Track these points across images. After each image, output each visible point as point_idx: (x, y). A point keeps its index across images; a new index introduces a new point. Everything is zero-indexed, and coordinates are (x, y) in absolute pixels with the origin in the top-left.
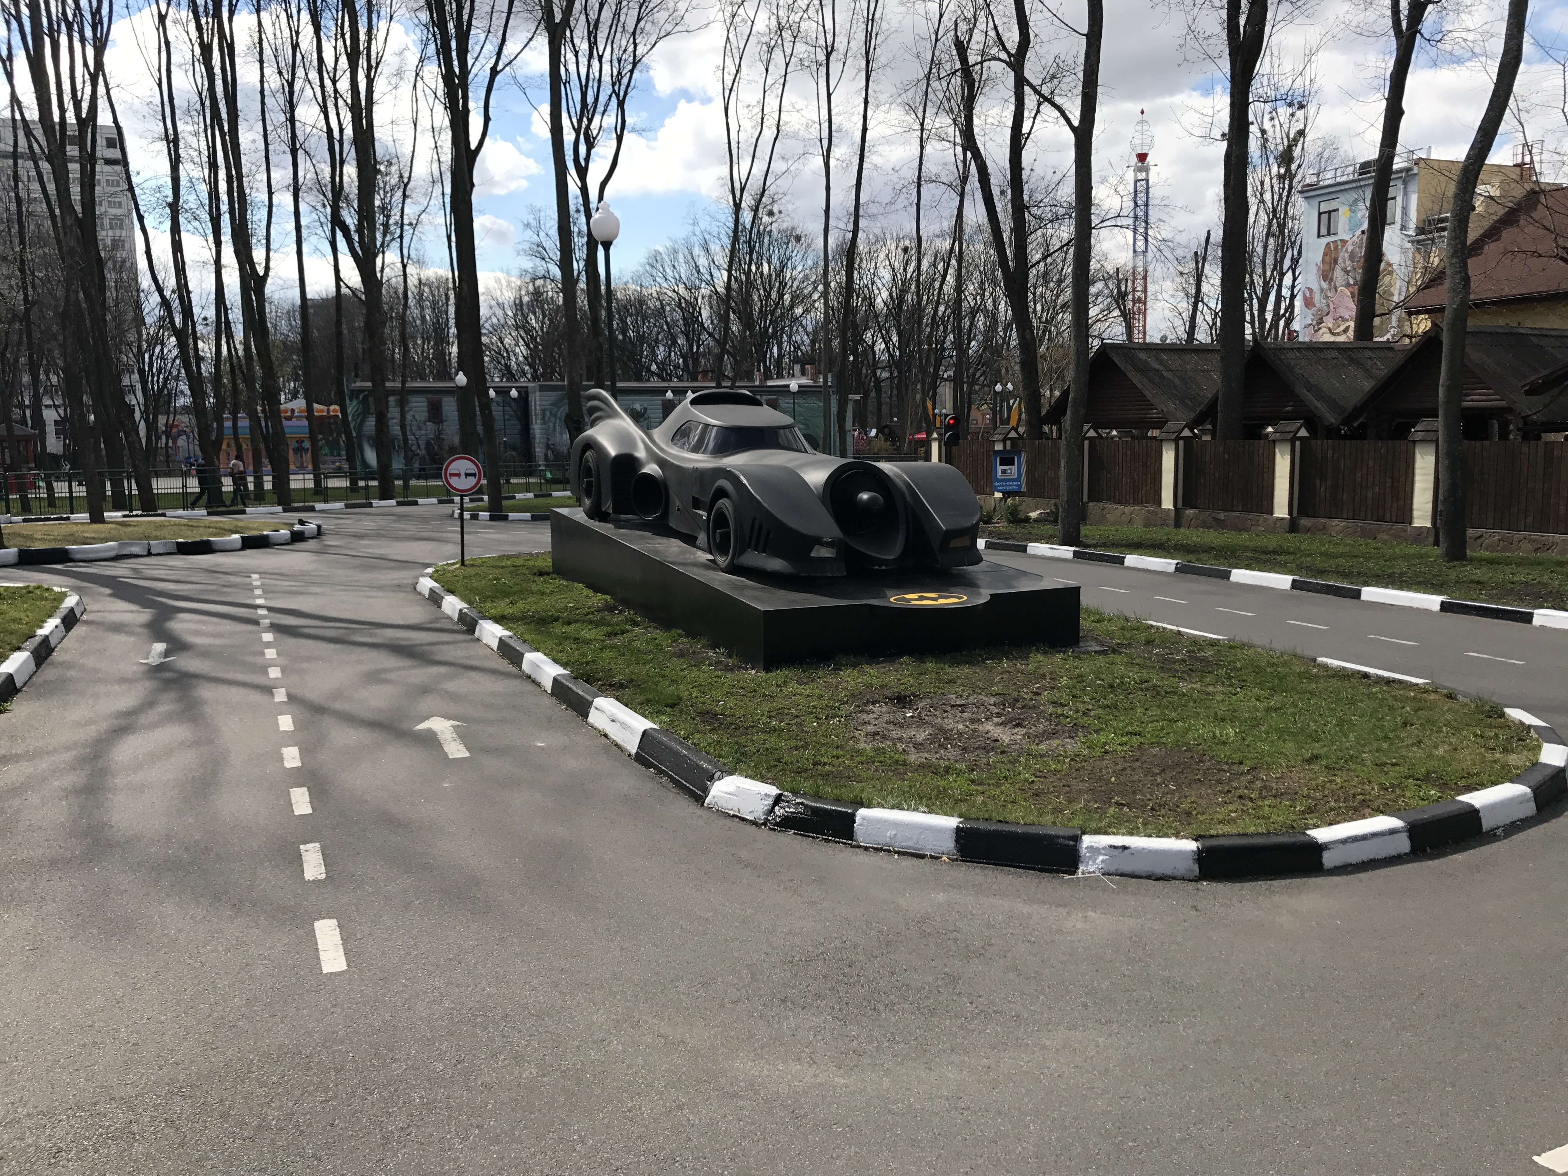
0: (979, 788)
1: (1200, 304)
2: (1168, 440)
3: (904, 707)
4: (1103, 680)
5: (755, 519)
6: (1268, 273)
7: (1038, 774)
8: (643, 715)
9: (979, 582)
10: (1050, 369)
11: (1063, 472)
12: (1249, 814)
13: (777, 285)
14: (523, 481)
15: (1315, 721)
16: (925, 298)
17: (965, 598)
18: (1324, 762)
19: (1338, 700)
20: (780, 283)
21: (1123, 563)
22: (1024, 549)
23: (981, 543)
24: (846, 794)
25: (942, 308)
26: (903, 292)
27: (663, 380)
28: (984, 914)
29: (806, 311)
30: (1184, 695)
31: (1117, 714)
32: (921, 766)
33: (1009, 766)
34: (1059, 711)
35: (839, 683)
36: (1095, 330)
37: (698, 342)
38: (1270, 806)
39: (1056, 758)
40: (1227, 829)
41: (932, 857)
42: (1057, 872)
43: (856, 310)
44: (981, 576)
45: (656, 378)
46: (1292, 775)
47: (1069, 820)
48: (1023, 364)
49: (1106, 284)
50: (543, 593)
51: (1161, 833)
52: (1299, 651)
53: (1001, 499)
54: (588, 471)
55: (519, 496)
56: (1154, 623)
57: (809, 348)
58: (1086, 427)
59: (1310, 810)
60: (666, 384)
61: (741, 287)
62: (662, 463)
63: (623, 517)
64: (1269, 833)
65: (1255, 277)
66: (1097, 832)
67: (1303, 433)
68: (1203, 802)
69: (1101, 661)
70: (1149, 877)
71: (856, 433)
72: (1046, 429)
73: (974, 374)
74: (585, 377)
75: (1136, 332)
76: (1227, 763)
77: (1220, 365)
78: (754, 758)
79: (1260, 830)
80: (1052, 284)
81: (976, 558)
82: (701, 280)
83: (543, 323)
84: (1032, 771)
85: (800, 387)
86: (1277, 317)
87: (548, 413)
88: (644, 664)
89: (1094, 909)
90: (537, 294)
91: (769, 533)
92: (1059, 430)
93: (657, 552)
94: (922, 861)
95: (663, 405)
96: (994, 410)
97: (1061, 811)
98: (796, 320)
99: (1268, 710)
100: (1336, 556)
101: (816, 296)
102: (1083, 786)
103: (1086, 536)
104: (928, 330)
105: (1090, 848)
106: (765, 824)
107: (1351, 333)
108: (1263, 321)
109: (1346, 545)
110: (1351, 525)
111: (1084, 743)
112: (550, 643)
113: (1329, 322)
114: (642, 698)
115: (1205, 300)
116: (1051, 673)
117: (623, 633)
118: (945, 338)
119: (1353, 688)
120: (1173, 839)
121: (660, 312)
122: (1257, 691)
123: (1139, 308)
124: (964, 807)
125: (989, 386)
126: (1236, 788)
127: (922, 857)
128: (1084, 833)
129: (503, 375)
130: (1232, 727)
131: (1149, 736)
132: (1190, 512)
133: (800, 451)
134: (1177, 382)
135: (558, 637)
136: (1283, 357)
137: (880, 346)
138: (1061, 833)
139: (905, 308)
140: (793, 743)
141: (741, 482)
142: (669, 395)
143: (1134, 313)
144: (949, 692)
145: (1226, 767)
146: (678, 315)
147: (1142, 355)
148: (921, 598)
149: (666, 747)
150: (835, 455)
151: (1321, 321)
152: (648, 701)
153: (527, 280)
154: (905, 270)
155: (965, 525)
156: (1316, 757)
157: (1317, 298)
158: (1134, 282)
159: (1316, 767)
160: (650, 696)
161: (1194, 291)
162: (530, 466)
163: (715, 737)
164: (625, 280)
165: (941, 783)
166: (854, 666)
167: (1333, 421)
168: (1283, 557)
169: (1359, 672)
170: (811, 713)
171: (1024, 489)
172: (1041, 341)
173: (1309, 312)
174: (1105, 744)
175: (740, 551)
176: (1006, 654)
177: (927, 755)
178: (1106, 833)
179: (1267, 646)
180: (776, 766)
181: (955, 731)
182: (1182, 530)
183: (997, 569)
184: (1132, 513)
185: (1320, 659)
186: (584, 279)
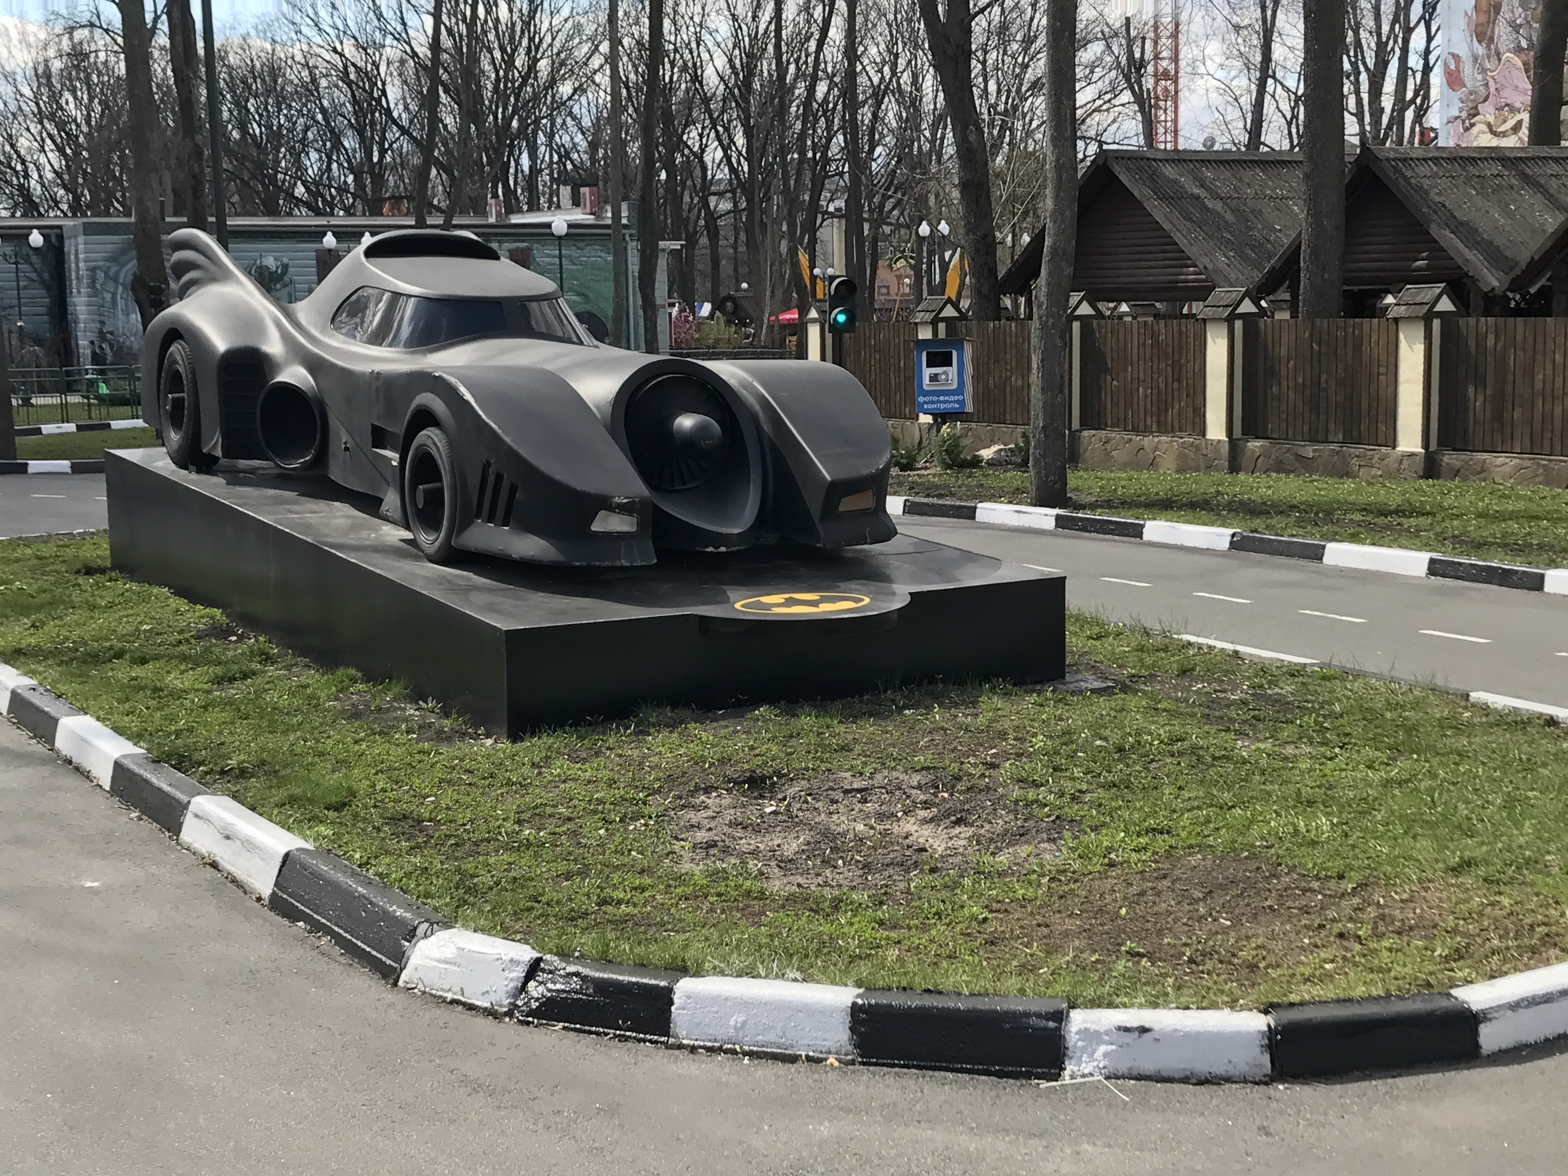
0: (893, 935)
1: (1270, 81)
2: (1214, 320)
3: (762, 797)
4: (1105, 739)
5: (488, 464)
6: (1385, 28)
7: (995, 906)
8: (283, 825)
9: (892, 573)
10: (1013, 198)
11: (1035, 377)
12: (1356, 965)
13: (525, 42)
14: (55, 400)
15: (1467, 802)
16: (792, 68)
17: (867, 600)
18: (1482, 871)
19: (1505, 765)
20: (531, 40)
21: (1140, 535)
22: (970, 513)
23: (894, 505)
24: (655, 953)
25: (822, 89)
26: (752, 58)
27: (318, 213)
28: (901, 1155)
29: (580, 90)
30: (1244, 762)
31: (1130, 797)
32: (791, 899)
33: (945, 894)
34: (1031, 795)
35: (645, 757)
36: (1091, 127)
37: (381, 144)
38: (1390, 950)
39: (1025, 877)
40: (1318, 992)
41: (809, 1059)
42: (1028, 1076)
43: (670, 88)
44: (895, 563)
45: (304, 210)
46: (1428, 895)
47: (1048, 984)
48: (965, 187)
49: (1109, 47)
50: (93, 607)
51: (1206, 1004)
52: (1440, 682)
53: (930, 426)
54: (176, 381)
55: (48, 429)
56: (1193, 639)
57: (585, 157)
58: (1075, 297)
59: (1458, 955)
60: (322, 221)
61: (458, 48)
62: (315, 365)
63: (243, 463)
64: (1389, 996)
65: (1363, 35)
66: (1095, 1003)
67: (1445, 305)
68: (1278, 946)
69: (1103, 706)
70: (1185, 1080)
71: (675, 311)
72: (1007, 302)
73: (882, 206)
74: (169, 208)
75: (1161, 130)
76: (1317, 878)
77: (1303, 188)
78: (491, 896)
79: (1374, 993)
80: (1015, 46)
81: (887, 532)
82: (384, 32)
83: (89, 109)
84: (984, 901)
85: (570, 226)
86: (1401, 105)
87: (101, 275)
88: (286, 732)
89: (1091, 1138)
90: (78, 55)
91: (513, 490)
92: (1029, 303)
93: (307, 527)
94: (793, 1068)
95: (318, 259)
96: (917, 269)
97: (1034, 970)
98: (560, 105)
99: (1387, 784)
100: (1501, 517)
101: (596, 62)
102: (1071, 925)
103: (1077, 489)
104: (798, 125)
105: (1085, 1033)
106: (510, 1014)
107: (1524, 132)
108: (1376, 113)
109: (1519, 497)
110: (1528, 463)
111: (1073, 849)
112: (106, 701)
113: (1488, 113)
114: (282, 794)
115: (1279, 75)
116: (1017, 729)
117: (245, 676)
118: (829, 140)
119: (1530, 743)
120: (1227, 1011)
121: (310, 89)
122: (1369, 752)
123: (1166, 89)
124: (864, 969)
125: (908, 227)
126: (1334, 920)
127: (792, 1059)
128: (1073, 1006)
129: (16, 205)
130: (1327, 815)
131: (1184, 834)
132: (1255, 445)
133: (569, 341)
134: (1230, 217)
135: (122, 687)
136: (1409, 174)
137: (714, 154)
138: (1034, 1008)
139: (757, 86)
140: (562, 867)
141: (461, 398)
142: (329, 240)
143: (1157, 98)
144: (840, 768)
145: (1315, 885)
146: (342, 96)
147: (1169, 171)
148: (790, 602)
149: (328, 882)
150: (637, 348)
151: (1474, 113)
152: (293, 800)
153: (58, 30)
154: (755, 17)
155: (866, 472)
156: (1469, 864)
157: (1468, 70)
158: (1156, 43)
159: (1468, 881)
160: (298, 791)
161: (1259, 58)
162: (68, 374)
163: (417, 860)
164: (242, 31)
165: (826, 928)
166: (672, 725)
167: (1496, 283)
168: (1413, 521)
169: (1540, 716)
170: (595, 812)
171: (969, 408)
172: (996, 147)
173: (1455, 96)
174: (1109, 850)
175: (462, 523)
176: (938, 698)
177: (801, 880)
178: (1111, 1005)
179: (1386, 672)
180: (530, 909)
181: (851, 836)
182: (1242, 476)
183: (925, 548)
184: (1156, 449)
185: (1475, 696)
186: (166, 28)
